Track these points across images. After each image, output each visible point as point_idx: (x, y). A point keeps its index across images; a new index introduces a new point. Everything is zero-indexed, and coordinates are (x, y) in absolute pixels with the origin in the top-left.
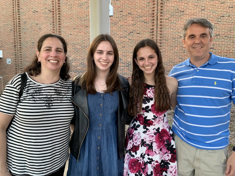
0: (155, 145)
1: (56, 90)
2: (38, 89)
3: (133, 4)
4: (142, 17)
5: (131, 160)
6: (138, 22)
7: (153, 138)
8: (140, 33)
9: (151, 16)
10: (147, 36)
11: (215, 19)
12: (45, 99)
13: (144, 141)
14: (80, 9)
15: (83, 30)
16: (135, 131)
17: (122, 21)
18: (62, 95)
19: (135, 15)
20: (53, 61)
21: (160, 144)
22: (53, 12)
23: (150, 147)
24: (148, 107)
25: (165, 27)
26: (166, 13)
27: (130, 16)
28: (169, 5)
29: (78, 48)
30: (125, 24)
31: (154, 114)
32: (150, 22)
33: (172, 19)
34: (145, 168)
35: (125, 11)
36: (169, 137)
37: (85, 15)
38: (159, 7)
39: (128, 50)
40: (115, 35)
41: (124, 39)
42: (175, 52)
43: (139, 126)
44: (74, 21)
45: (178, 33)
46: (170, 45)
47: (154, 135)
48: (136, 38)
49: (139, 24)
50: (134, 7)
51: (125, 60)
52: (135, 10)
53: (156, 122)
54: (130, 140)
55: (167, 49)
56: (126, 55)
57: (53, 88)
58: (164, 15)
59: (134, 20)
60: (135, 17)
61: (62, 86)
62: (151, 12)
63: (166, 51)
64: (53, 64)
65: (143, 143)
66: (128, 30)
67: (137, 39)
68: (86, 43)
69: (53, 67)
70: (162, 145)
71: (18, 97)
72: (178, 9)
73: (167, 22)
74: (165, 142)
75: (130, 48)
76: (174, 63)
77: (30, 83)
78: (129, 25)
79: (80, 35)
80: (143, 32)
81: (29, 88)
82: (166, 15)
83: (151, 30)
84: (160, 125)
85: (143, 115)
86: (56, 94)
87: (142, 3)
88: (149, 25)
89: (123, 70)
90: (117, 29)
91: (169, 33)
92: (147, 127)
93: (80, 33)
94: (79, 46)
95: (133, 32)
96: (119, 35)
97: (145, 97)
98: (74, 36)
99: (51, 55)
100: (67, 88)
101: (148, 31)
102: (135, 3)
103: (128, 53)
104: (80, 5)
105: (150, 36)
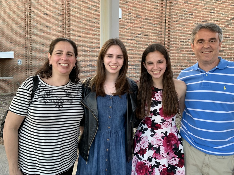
0: (162, 149)
1: (66, 92)
2: (48, 91)
3: (141, 7)
4: (150, 19)
5: (138, 162)
6: (146, 24)
7: (161, 141)
8: (147, 36)
9: (159, 19)
10: (155, 38)
11: (225, 21)
12: (55, 101)
13: (152, 144)
14: (89, 11)
15: (92, 32)
16: (143, 135)
17: (130, 24)
18: (72, 97)
19: (143, 17)
20: (63, 65)
21: (168, 148)
22: (63, 14)
23: (157, 151)
24: (156, 110)
25: (173, 30)
26: (174, 16)
27: (138, 19)
28: (178, 8)
29: (86, 50)
30: (133, 26)
31: (162, 117)
32: (158, 25)
33: (180, 21)
34: (152, 171)
35: (133, 14)
36: (177, 141)
37: (94, 17)
38: (168, 10)
39: (136, 52)
40: (122, 37)
41: (131, 42)
42: (183, 55)
43: (146, 129)
44: (83, 23)
45: (186, 35)
46: (178, 47)
47: (161, 139)
48: (143, 40)
49: (147, 26)
50: (142, 10)
51: (132, 62)
52: (144, 12)
53: (164, 125)
54: (138, 143)
55: (175, 51)
56: (133, 57)
57: (64, 90)
58: (172, 17)
59: (142, 23)
60: (143, 19)
61: (72, 88)
62: (159, 14)
63: (174, 54)
64: (63, 67)
65: (151, 146)
66: (135, 32)
67: (145, 42)
68: (94, 45)
69: (64, 71)
70: (170, 149)
71: (30, 98)
72: (187, 12)
73: (175, 25)
74: (173, 147)
75: (137, 50)
76: (182, 65)
77: (42, 85)
78: (137, 28)
79: (89, 37)
80: (151, 34)
81: (40, 90)
82: (174, 17)
83: (159, 32)
84: (168, 128)
85: (151, 118)
86: (66, 96)
87: (150, 6)
88: (157, 28)
89: (130, 72)
90: (125, 31)
91: (177, 36)
92: (155, 131)
93: (89, 35)
94: (87, 48)
95: (141, 35)
96: (126, 37)
97: (153, 101)
98: (83, 38)
99: (62, 59)
100: (77, 90)
101: (156, 34)
102: (143, 6)
103: (136, 55)
104: (89, 8)
105: (158, 38)
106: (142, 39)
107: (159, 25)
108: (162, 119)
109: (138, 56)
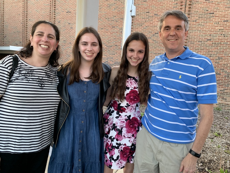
1: (46, 73)
3: (160, 6)
12: (37, 80)
13: (115, 125)
14: (108, 9)
15: (110, 30)
16: (110, 117)
17: (148, 22)
18: (52, 78)
20: (43, 46)
23: (120, 132)
25: (191, 29)
26: (194, 15)
27: (156, 18)
28: (198, 6)
30: (150, 25)
31: (127, 102)
33: (199, 21)
35: (151, 12)
37: (113, 15)
43: (113, 111)
44: (103, 21)
45: (205, 35)
46: (196, 48)
47: (125, 121)
50: (161, 8)
52: (162, 11)
53: (128, 109)
54: (106, 125)
57: (44, 71)
61: (51, 71)
65: (114, 127)
66: (153, 31)
68: (112, 43)
70: (134, 131)
72: (207, 11)
73: (194, 24)
75: (153, 49)
78: (155, 26)
79: (107, 35)
81: (21, 69)
82: (194, 16)
84: (132, 113)
85: (117, 102)
87: (169, 5)
90: (142, 30)
91: (195, 36)
92: (120, 113)
93: (107, 33)
94: (105, 45)
102: (162, 5)
104: (109, 6)
108: (127, 103)
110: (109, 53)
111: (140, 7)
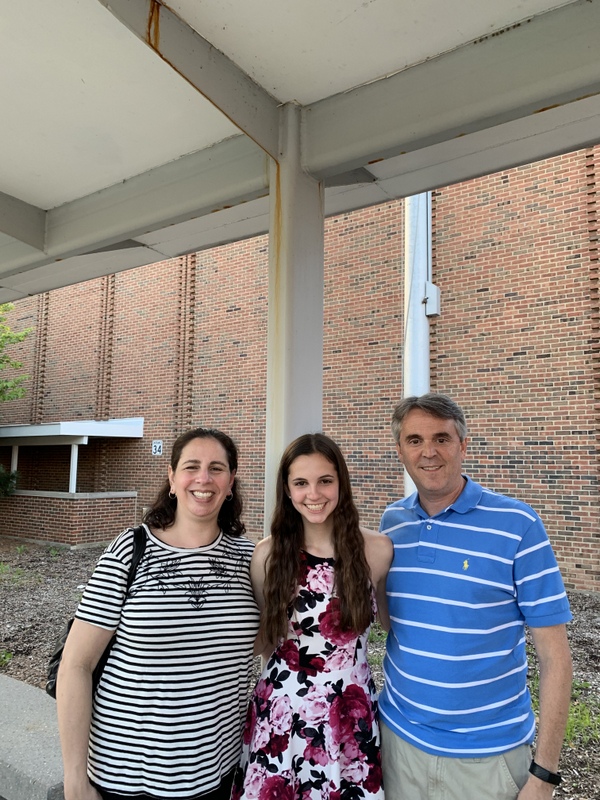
1: (213, 562)
2: (169, 562)
3: (520, 266)
4: (555, 302)
6: (542, 319)
7: (325, 710)
8: (549, 356)
9: (588, 298)
10: (575, 363)
12: (187, 586)
13: (300, 719)
14: (354, 292)
15: (363, 353)
17: (486, 321)
18: (228, 576)
19: (528, 297)
20: (200, 495)
21: (341, 730)
23: (317, 739)
24: (310, 620)
27: (513, 304)
29: (346, 409)
30: (496, 329)
31: (326, 638)
32: (582, 318)
35: (495, 288)
36: (368, 709)
37: (369, 309)
39: (510, 411)
40: (461, 364)
41: (492, 377)
43: (285, 675)
44: (338, 329)
47: (326, 702)
48: (535, 371)
49: (544, 325)
50: (526, 274)
51: (499, 444)
52: (530, 282)
53: (332, 660)
54: (263, 719)
56: (502, 429)
57: (206, 558)
59: (526, 316)
60: (528, 304)
61: (228, 552)
62: (584, 284)
65: (297, 725)
66: (505, 346)
67: (539, 376)
68: (370, 392)
69: (201, 510)
70: (346, 734)
74: (357, 727)
75: (515, 406)
78: (511, 332)
79: (353, 370)
80: (561, 350)
83: (589, 342)
85: (296, 644)
86: (213, 573)
87: (552, 261)
89: (492, 481)
90: (469, 345)
92: (309, 678)
93: (354, 362)
94: (349, 401)
95: (525, 353)
96: (475, 363)
97: (302, 592)
98: (335, 372)
99: (197, 481)
100: (240, 558)
101: (577, 348)
102: (527, 263)
103: (509, 420)
104: (355, 283)
105: (587, 363)
106: (531, 367)
107: (589, 318)
108: (327, 642)
109: (520, 425)
110: (363, 424)
111: (456, 277)
